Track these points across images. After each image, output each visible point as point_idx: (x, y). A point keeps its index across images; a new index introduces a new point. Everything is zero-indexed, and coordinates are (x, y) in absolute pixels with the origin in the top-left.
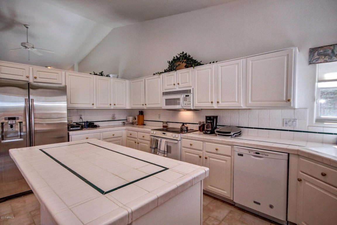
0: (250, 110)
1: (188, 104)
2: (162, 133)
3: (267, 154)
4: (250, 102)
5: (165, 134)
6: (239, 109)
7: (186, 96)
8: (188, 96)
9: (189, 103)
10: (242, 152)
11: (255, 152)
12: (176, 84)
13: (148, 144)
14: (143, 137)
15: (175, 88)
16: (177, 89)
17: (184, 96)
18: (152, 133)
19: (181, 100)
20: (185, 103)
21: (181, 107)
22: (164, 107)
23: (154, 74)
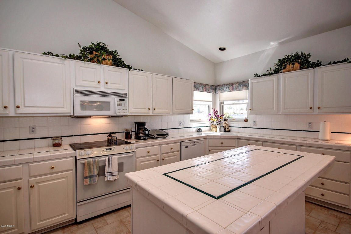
0: (162, 116)
1: (123, 110)
2: (105, 150)
3: (198, 142)
4: (175, 110)
5: (111, 149)
6: (155, 115)
7: (120, 100)
8: (124, 100)
9: (125, 108)
10: (187, 145)
11: (193, 142)
12: (102, 83)
13: (67, 177)
14: (52, 168)
15: (100, 88)
16: (102, 89)
17: (117, 99)
18: (83, 154)
19: (112, 104)
20: (120, 108)
21: (111, 113)
22: (79, 112)
23: (45, 54)
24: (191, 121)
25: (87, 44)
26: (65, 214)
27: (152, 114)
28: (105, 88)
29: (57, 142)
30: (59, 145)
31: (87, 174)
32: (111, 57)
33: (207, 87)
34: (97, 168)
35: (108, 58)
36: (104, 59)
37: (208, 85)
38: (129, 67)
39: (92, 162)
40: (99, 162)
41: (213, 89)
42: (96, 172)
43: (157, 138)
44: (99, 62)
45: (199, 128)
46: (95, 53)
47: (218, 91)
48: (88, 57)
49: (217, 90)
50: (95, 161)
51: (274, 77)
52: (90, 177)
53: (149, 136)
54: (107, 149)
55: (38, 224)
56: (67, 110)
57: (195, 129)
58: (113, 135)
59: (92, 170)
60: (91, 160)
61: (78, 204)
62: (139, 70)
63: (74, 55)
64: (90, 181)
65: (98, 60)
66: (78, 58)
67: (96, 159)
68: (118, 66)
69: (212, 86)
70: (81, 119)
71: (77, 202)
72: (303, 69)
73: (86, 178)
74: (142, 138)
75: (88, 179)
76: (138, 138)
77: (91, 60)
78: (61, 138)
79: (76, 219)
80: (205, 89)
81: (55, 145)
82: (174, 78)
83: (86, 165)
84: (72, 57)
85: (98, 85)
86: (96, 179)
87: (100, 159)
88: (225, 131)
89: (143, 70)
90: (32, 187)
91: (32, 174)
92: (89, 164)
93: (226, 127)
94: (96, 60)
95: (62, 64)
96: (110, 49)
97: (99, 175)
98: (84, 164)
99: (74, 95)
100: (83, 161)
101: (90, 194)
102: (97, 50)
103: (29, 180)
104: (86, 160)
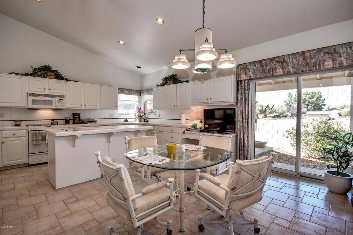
4: (102, 106)
5: (50, 127)
7: (60, 99)
8: (62, 99)
9: (63, 104)
12: (47, 89)
13: (23, 140)
14: (14, 134)
15: (45, 92)
16: (47, 92)
17: (57, 99)
18: (32, 128)
19: (54, 102)
20: (59, 104)
21: (53, 107)
22: (31, 106)
23: (10, 73)
24: (120, 114)
25: (38, 66)
26: (22, 159)
27: (84, 108)
28: (49, 92)
29: (17, 123)
30: (19, 125)
31: (35, 139)
32: (53, 74)
33: (132, 91)
34: (41, 136)
35: (51, 75)
36: (48, 75)
37: (134, 90)
38: (66, 80)
39: (38, 133)
40: (42, 133)
41: (138, 93)
42: (40, 138)
43: (87, 123)
44: (45, 77)
45: (126, 119)
46: (42, 72)
47: (142, 95)
48: (37, 75)
49: (141, 93)
50: (40, 132)
51: (162, 87)
52: (36, 140)
53: (82, 122)
54: (48, 127)
55: (6, 162)
56: (23, 104)
57: (123, 120)
58: (55, 120)
59: (38, 137)
60: (37, 131)
61: (30, 155)
62: (75, 81)
63: (28, 73)
64: (37, 142)
65: (44, 76)
66: (31, 75)
67: (41, 131)
68: (58, 79)
69: (137, 91)
70: (34, 110)
71: (29, 154)
72: (174, 84)
73: (34, 141)
74: (76, 123)
75: (35, 142)
76: (74, 123)
77: (39, 76)
78: (20, 121)
79: (28, 163)
80: (130, 93)
81: (16, 125)
82: (101, 86)
83: (34, 134)
84: (27, 74)
85: (44, 90)
86: (40, 142)
87: (43, 132)
88: (145, 121)
89: (78, 81)
90: (3, 143)
91: (3, 137)
92: (36, 134)
93: (145, 119)
94: (42, 76)
95: (21, 79)
96: (53, 69)
97: (42, 140)
98: (33, 133)
99: (28, 96)
100: (32, 132)
101: (36, 150)
102: (44, 70)
103: (1, 140)
104: (34, 132)
